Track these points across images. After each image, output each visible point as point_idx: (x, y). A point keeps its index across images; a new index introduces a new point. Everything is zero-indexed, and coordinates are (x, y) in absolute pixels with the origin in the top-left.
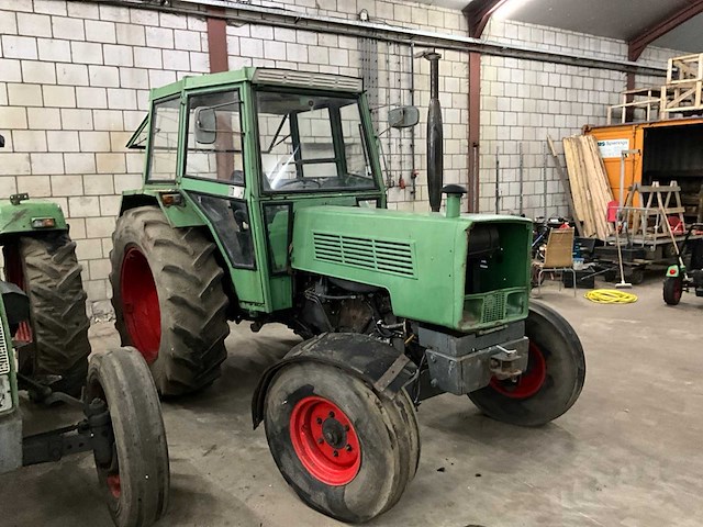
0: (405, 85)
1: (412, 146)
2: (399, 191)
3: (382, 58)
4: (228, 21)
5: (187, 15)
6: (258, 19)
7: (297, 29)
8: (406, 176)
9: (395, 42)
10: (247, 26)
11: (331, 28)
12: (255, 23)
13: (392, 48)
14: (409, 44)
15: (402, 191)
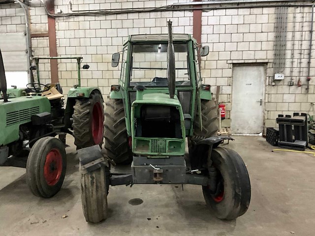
0: (306, 28)
1: (309, 63)
2: (297, 88)
3: (290, 16)
4: (203, 10)
5: (184, 10)
6: (218, 7)
7: (238, 8)
8: (303, 80)
9: (301, 6)
10: (212, 11)
11: (258, 5)
12: (216, 9)
13: (298, 10)
14: (311, 6)
15: (300, 88)
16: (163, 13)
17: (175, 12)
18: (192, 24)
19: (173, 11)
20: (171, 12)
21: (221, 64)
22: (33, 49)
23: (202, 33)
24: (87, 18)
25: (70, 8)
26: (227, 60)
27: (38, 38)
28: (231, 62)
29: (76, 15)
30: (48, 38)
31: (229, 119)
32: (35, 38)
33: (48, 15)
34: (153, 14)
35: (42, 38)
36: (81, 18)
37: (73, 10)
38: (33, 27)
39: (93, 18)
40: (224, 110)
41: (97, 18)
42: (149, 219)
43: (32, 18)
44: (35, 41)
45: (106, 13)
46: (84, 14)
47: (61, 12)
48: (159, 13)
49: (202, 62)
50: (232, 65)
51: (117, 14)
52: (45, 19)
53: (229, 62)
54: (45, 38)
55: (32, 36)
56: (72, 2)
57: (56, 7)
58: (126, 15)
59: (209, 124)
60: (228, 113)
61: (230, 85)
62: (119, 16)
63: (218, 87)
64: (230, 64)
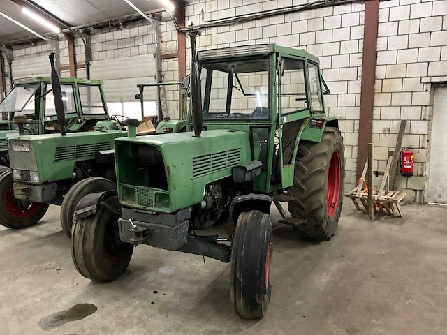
5: (351, 3)
16: (319, 10)
17: (336, 7)
18: (362, 22)
19: (333, 5)
20: (331, 8)
21: (411, 84)
22: (163, 73)
23: (379, 35)
24: (221, 29)
25: (201, 17)
26: (421, 77)
27: (168, 60)
28: (428, 80)
29: (207, 27)
30: (177, 59)
31: (421, 176)
32: (165, 60)
33: (177, 30)
34: (304, 14)
35: (172, 59)
36: (214, 30)
37: (205, 20)
38: (163, 46)
39: (227, 28)
40: (410, 160)
41: (232, 28)
42: (155, 292)
43: (163, 35)
44: (165, 63)
45: (242, 20)
46: (218, 24)
47: (192, 24)
48: (313, 11)
49: (376, 81)
50: (430, 85)
51: (256, 19)
52: (175, 36)
53: (424, 80)
54: (175, 59)
55: (162, 57)
56: (204, 11)
57: (187, 19)
58: (267, 20)
59: (309, 177)
60: (420, 167)
61: (425, 119)
62: (259, 23)
63: (404, 123)
64: (427, 83)
